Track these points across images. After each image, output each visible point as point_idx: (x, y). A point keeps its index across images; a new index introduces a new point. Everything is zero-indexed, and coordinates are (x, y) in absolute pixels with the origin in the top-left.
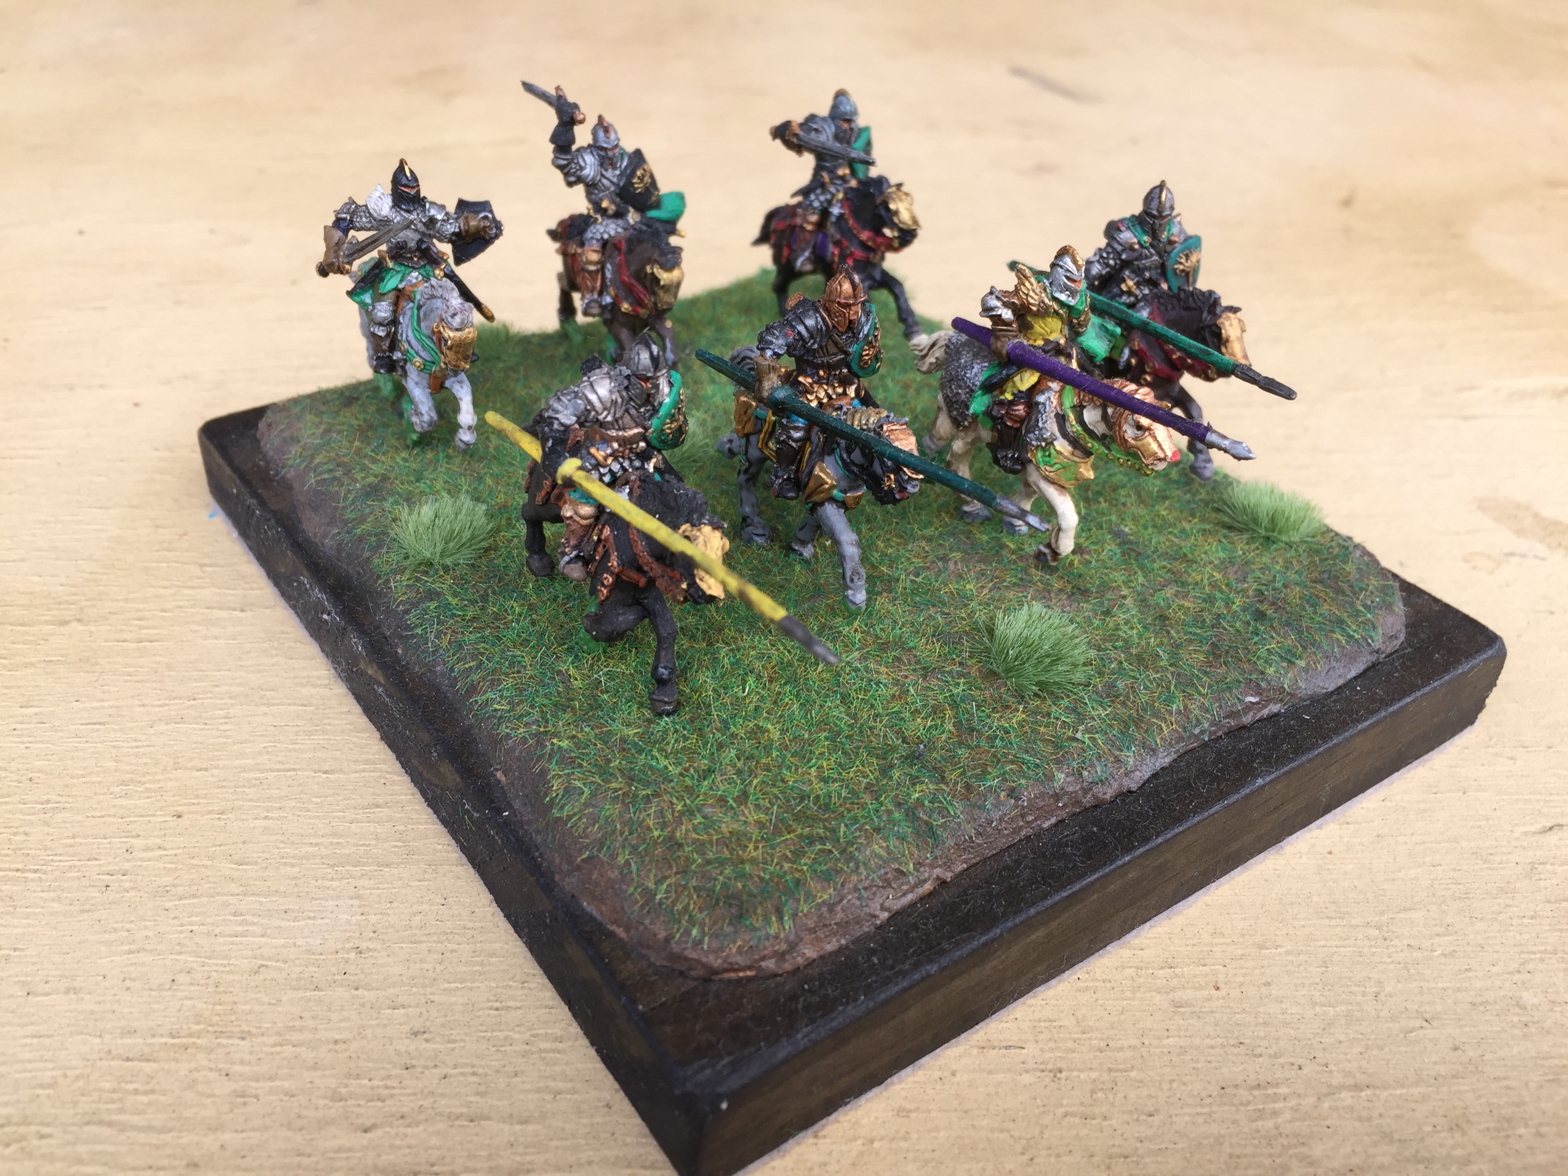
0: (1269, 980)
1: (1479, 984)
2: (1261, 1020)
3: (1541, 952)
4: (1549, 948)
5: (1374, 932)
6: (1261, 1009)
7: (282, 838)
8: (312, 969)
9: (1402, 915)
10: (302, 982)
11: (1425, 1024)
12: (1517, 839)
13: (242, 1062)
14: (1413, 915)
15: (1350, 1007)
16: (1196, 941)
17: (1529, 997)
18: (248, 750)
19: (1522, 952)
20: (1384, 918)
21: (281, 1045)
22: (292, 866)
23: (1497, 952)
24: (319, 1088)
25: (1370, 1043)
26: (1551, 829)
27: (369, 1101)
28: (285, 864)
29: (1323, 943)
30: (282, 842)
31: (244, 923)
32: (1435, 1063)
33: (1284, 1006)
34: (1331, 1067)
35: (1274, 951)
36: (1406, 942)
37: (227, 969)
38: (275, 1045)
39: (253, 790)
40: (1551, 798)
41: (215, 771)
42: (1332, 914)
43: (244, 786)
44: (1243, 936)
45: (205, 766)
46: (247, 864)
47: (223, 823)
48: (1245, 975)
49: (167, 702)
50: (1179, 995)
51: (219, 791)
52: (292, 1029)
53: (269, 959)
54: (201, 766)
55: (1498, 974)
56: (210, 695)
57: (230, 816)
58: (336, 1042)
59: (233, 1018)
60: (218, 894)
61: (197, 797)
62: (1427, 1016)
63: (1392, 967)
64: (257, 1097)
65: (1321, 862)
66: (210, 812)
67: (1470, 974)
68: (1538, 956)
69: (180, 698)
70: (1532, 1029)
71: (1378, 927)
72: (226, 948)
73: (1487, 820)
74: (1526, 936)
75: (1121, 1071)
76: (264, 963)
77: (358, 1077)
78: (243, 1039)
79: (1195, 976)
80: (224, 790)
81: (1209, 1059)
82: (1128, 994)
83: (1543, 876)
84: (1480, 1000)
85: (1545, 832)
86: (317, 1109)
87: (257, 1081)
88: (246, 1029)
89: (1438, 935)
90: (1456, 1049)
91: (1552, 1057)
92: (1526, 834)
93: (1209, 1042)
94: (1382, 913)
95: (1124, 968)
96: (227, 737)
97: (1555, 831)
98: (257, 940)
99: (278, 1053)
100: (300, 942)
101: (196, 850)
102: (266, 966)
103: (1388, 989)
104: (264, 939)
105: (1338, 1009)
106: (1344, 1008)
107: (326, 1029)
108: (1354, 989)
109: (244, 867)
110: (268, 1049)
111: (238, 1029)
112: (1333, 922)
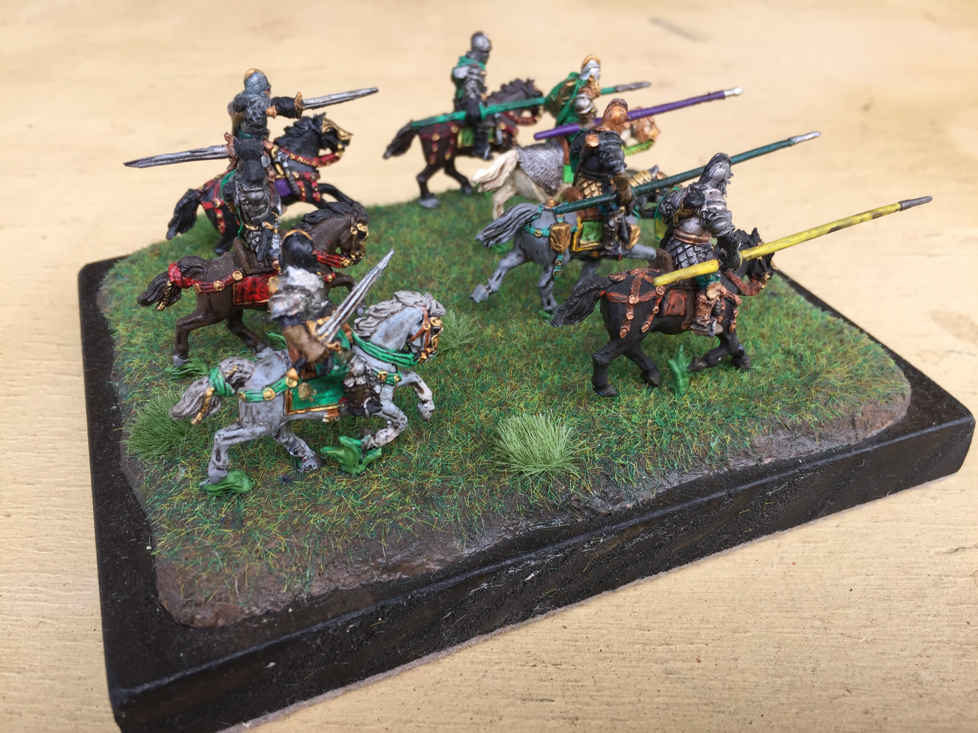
0: (737, 656)
1: (889, 665)
2: (727, 686)
3: (939, 642)
4: (945, 639)
5: (818, 623)
6: (728, 678)
7: (71, 533)
8: (74, 626)
9: (840, 611)
10: (66, 635)
11: (846, 693)
12: (930, 557)
13: (15, 690)
14: (848, 611)
15: (793, 678)
16: (689, 625)
17: (925, 675)
18: (63, 471)
19: (925, 641)
20: (827, 613)
21: (43, 679)
22: (75, 552)
23: (906, 641)
24: (62, 710)
25: (804, 706)
26: (957, 550)
27: (94, 721)
28: (71, 551)
29: (779, 630)
30: (72, 536)
31: (36, 591)
32: (850, 722)
33: (745, 676)
34: (774, 723)
35: (743, 635)
36: (840, 631)
37: (18, 623)
38: (38, 679)
39: (60, 499)
40: (960, 528)
41: (38, 486)
42: (789, 609)
43: (53, 497)
44: (723, 623)
45: (32, 482)
46: (46, 550)
47: (35, 521)
48: (720, 652)
49: (17, 437)
50: (670, 665)
51: (39, 499)
52: (52, 667)
53: (47, 618)
54: (29, 481)
55: (905, 657)
56: (46, 433)
57: (42, 517)
58: (80, 678)
59: (15, 658)
60: (22, 571)
61: (23, 503)
62: (850, 687)
63: (827, 649)
64: (20, 715)
65: (786, 570)
66: (30, 513)
67: (884, 657)
68: (936, 644)
69: (26, 435)
70: (926, 700)
71: (822, 620)
72: (21, 608)
73: (911, 542)
74: (928, 630)
75: (621, 720)
76: (43, 620)
77: (89, 704)
78: (19, 673)
79: (684, 651)
80: (41, 499)
81: (686, 713)
82: (635, 663)
83: (947, 585)
84: (889, 676)
85: (952, 552)
86: (58, 725)
87: (23, 703)
88: (22, 666)
89: (864, 627)
90: (867, 712)
91: (937, 721)
92: (938, 553)
93: (687, 701)
94: (826, 609)
95: (634, 643)
96: (50, 462)
97: (959, 552)
98: (41, 604)
99: (40, 684)
100: (70, 606)
101: (15, 539)
102: (44, 623)
103: (823, 666)
104: (46, 604)
105: (784, 679)
106: (788, 679)
107: (74, 669)
108: (799, 665)
109: (43, 552)
110: (35, 681)
111: (17, 666)
112: (789, 615)
